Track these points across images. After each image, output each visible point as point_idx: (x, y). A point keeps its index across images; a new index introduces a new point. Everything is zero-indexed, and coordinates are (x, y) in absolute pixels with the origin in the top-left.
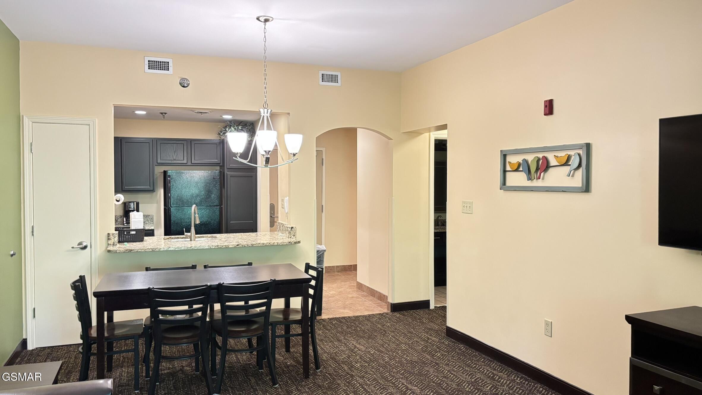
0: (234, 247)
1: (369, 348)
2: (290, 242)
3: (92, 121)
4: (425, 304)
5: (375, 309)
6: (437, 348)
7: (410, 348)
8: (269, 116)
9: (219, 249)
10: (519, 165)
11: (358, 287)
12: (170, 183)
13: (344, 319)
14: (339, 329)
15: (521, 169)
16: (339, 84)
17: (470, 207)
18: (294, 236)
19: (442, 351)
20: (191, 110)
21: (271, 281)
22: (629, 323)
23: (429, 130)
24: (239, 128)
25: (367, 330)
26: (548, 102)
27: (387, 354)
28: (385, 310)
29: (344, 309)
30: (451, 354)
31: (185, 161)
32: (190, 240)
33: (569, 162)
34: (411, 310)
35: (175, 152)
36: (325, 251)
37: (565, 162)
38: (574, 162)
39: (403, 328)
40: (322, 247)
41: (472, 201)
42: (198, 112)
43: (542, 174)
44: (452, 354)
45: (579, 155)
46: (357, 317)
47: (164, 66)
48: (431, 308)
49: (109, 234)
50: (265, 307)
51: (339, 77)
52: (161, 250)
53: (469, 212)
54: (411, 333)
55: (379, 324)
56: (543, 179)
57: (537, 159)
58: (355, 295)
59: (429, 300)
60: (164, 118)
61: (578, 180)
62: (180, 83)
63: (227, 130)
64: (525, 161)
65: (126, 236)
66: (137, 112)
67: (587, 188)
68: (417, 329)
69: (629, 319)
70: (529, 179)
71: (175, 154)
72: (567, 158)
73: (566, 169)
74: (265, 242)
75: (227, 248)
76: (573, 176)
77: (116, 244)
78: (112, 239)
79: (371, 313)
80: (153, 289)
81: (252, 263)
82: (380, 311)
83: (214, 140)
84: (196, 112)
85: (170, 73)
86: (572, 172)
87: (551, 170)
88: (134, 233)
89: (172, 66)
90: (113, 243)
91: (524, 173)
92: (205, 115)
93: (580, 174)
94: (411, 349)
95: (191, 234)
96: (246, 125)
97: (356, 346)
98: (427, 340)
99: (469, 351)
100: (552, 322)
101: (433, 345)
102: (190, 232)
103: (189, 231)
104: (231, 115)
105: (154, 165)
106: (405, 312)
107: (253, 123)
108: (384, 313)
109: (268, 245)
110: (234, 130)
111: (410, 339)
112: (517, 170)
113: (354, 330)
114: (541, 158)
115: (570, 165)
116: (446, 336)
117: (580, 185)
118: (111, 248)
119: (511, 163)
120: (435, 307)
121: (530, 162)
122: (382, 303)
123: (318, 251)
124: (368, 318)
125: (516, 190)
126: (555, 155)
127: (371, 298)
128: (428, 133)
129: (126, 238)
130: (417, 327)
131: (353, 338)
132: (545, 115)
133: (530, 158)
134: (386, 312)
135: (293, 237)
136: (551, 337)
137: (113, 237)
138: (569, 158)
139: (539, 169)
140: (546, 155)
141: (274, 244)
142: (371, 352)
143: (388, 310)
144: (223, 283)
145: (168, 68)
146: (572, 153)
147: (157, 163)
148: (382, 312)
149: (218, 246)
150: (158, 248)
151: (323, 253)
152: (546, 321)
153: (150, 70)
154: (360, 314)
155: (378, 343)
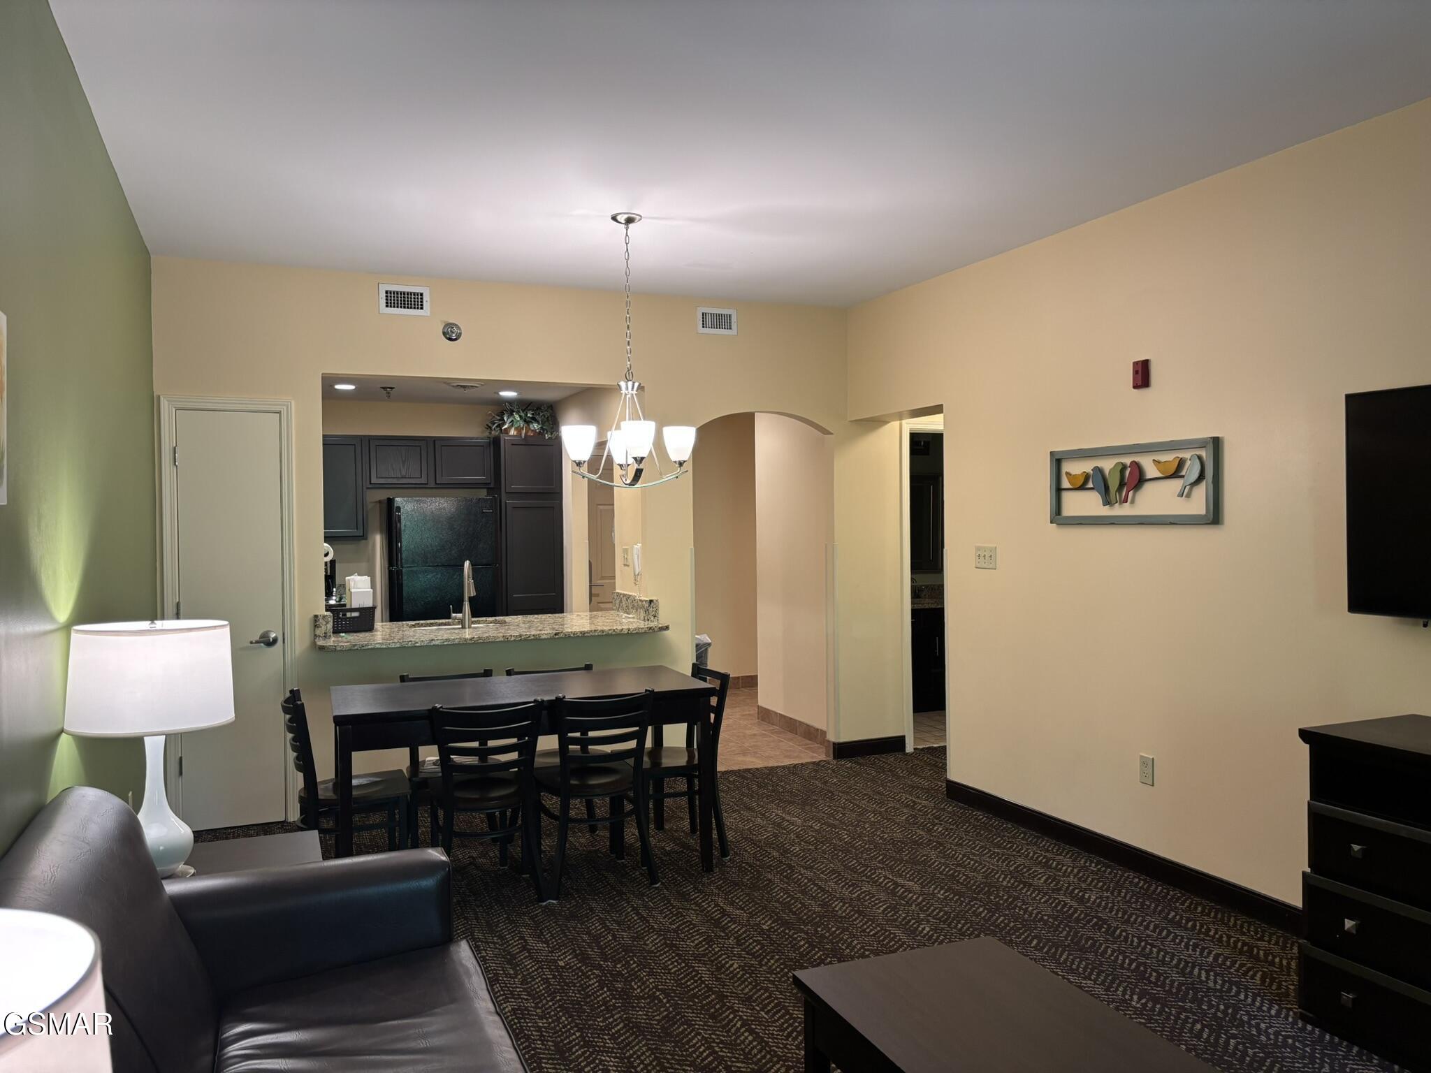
0: (549, 637)
1: (808, 820)
2: (651, 628)
3: (284, 405)
4: (896, 744)
5: (802, 755)
6: (935, 817)
7: (885, 819)
8: (636, 394)
9: (523, 641)
10: (1087, 478)
11: (760, 716)
12: (400, 521)
13: (749, 772)
14: (745, 790)
15: (1090, 485)
16: (734, 331)
17: (991, 556)
18: (655, 616)
19: (945, 822)
20: (445, 383)
21: (647, 693)
22: (1306, 743)
23: (900, 416)
24: (529, 415)
25: (796, 790)
26: (1140, 365)
27: (845, 830)
28: (820, 755)
29: (744, 756)
30: (962, 827)
31: (423, 480)
32: (462, 628)
33: (1181, 472)
34: (871, 754)
35: (404, 462)
36: (709, 644)
37: (1171, 473)
38: (1192, 471)
39: (863, 786)
40: (706, 639)
41: (995, 545)
42: (458, 386)
43: (1131, 493)
44: (965, 827)
45: (1200, 458)
46: (772, 769)
47: (411, 301)
48: (907, 752)
49: (316, 616)
50: (635, 741)
51: (734, 319)
52: (417, 645)
53: (991, 566)
54: (880, 793)
55: (816, 780)
56: (1133, 502)
57: (1120, 467)
58: (756, 730)
59: (904, 737)
60: (389, 397)
61: (1198, 504)
62: (444, 334)
63: (505, 418)
64: (1098, 470)
65: (342, 621)
66: (338, 387)
67: (1215, 516)
68: (889, 787)
69: (1305, 735)
70: (1107, 502)
71: (403, 466)
72: (1176, 465)
73: (1176, 484)
74: (606, 628)
75: (537, 639)
76: (1188, 496)
77: (330, 636)
78: (323, 627)
79: (796, 762)
80: (441, 709)
81: (592, 665)
82: (812, 757)
83: (477, 438)
84: (453, 386)
85: (425, 314)
86: (1187, 488)
87: (1148, 487)
88: (356, 614)
89: (429, 300)
90: (325, 633)
91: (1098, 494)
92: (472, 390)
93: (1201, 492)
94: (888, 822)
95: (464, 616)
96: (539, 408)
97: (784, 818)
98: (913, 806)
99: (994, 822)
100: (1153, 759)
101: (926, 814)
102: (460, 612)
103: (459, 609)
104: (515, 391)
105: (364, 489)
106: (859, 758)
107: (551, 406)
108: (820, 761)
109: (611, 635)
110: (519, 419)
111: (881, 803)
112: (1082, 488)
113: (773, 791)
114: (1129, 465)
115: (1183, 477)
116: (945, 798)
117: (1203, 512)
118: (320, 642)
119: (1070, 475)
120: (915, 749)
121: (1107, 472)
122: (811, 744)
123: (697, 645)
124: (793, 770)
125: (1081, 524)
126: (1154, 460)
127: (790, 735)
128: (898, 422)
129: (342, 624)
130: (889, 784)
131: (775, 805)
132: (1134, 387)
133: (1108, 465)
134: (824, 759)
135: (652, 618)
136: (1153, 785)
137: (324, 623)
138: (1181, 463)
139: (1125, 484)
140: (1137, 459)
141: (623, 632)
142: (816, 827)
143: (827, 755)
144: (564, 697)
145: (422, 305)
146: (1186, 455)
147: (371, 483)
148: (818, 760)
149: (520, 636)
150: (411, 641)
151: (706, 649)
152: (1142, 757)
153: (389, 308)
154: (776, 765)
155: (824, 812)
